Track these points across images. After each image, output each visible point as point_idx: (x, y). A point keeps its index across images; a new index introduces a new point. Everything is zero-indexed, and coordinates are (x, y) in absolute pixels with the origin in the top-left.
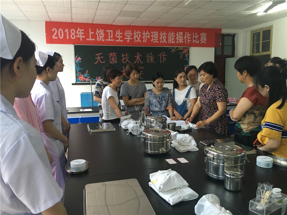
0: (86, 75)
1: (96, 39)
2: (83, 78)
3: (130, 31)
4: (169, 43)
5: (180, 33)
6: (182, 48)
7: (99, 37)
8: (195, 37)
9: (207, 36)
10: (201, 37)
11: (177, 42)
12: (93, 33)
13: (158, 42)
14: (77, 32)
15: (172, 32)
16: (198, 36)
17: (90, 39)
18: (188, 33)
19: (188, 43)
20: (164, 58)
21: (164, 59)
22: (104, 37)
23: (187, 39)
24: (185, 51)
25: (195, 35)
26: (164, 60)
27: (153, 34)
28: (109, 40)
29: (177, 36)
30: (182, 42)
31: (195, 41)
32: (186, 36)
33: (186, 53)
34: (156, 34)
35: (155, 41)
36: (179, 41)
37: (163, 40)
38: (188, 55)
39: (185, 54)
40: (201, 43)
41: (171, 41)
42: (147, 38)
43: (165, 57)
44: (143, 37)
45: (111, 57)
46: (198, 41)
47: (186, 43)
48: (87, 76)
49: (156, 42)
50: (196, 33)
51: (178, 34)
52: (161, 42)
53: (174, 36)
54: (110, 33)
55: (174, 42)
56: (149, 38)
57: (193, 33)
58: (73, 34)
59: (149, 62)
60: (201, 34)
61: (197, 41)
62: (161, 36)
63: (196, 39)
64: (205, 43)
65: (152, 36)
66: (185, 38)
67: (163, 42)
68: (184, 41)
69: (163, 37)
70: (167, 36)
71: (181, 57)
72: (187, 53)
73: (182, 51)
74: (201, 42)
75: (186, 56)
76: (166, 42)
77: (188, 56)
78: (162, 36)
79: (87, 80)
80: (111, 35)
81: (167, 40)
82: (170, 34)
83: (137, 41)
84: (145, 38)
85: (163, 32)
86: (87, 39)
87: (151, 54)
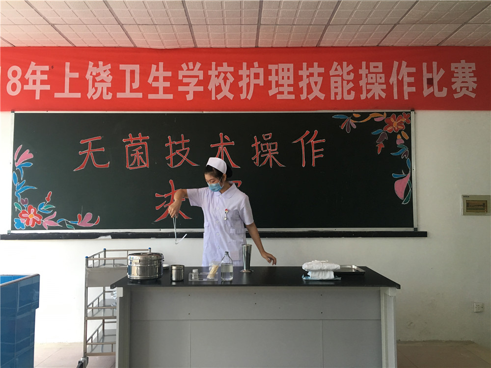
0: (44, 207)
1: (85, 91)
2: (35, 217)
3: (198, 65)
4: (333, 98)
5: (372, 64)
6: (382, 113)
7: (93, 86)
8: (430, 76)
9: (476, 73)
10: (455, 75)
11: (363, 97)
12: (76, 75)
13: (293, 97)
14: (28, 75)
15: (345, 64)
16: (442, 72)
17: (67, 94)
18: (404, 63)
19: (406, 97)
20: (314, 151)
21: (316, 154)
22: (109, 85)
23: (400, 83)
24: (395, 125)
25: (430, 70)
26: (314, 157)
27: (277, 71)
28: (127, 94)
29: (364, 76)
30: (383, 95)
31: (431, 90)
32: (398, 74)
33: (400, 132)
34: (286, 70)
35: (282, 93)
36: (368, 91)
37: (310, 91)
38: (407, 138)
39: (393, 136)
40: (456, 96)
41: (341, 90)
42: (256, 85)
43: (317, 146)
44: (240, 84)
45: (131, 149)
46: (445, 90)
47: (396, 97)
48: (50, 210)
49: (286, 96)
50: (435, 64)
51: (368, 67)
52: (303, 97)
53: (352, 75)
54: (133, 72)
55: (352, 97)
56: (262, 84)
57: (425, 65)
58: (16, 80)
59: (260, 162)
60: (453, 65)
61: (440, 90)
62: (305, 77)
63: (435, 82)
64: (473, 95)
65: (273, 78)
66: (393, 80)
67: (311, 97)
68: (389, 89)
69: (312, 80)
70: (326, 77)
71: (380, 146)
72: (403, 132)
73: (382, 124)
74: (455, 92)
75: (399, 141)
76: (322, 96)
77: (408, 143)
78: (308, 77)
79: (46, 222)
80: (132, 80)
81: (325, 88)
82: (336, 70)
83: (219, 97)
84: (248, 85)
85: (310, 65)
86: (57, 95)
87: (268, 137)
